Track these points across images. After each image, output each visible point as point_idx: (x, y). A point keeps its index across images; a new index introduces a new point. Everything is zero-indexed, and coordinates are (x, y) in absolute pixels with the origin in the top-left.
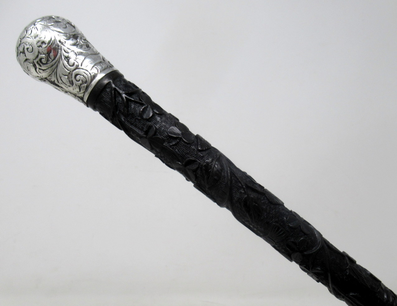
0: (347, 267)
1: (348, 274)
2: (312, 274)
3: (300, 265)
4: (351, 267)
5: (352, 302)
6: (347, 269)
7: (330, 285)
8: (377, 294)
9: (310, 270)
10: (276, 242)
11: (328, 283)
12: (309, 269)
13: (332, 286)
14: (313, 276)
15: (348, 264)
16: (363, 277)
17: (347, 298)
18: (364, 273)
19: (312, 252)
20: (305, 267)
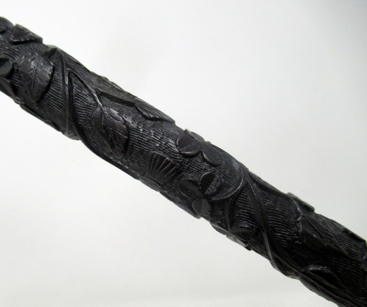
0: (299, 219)
1: (300, 231)
2: (234, 236)
3: (212, 222)
4: (304, 217)
5: (315, 283)
6: (298, 222)
7: (270, 253)
8: (363, 266)
9: (229, 229)
10: (162, 184)
11: (266, 251)
12: (226, 228)
13: (272, 256)
14: (237, 240)
15: (300, 213)
16: (332, 235)
17: (305, 276)
18: (332, 228)
19: (229, 196)
20: (219, 224)
